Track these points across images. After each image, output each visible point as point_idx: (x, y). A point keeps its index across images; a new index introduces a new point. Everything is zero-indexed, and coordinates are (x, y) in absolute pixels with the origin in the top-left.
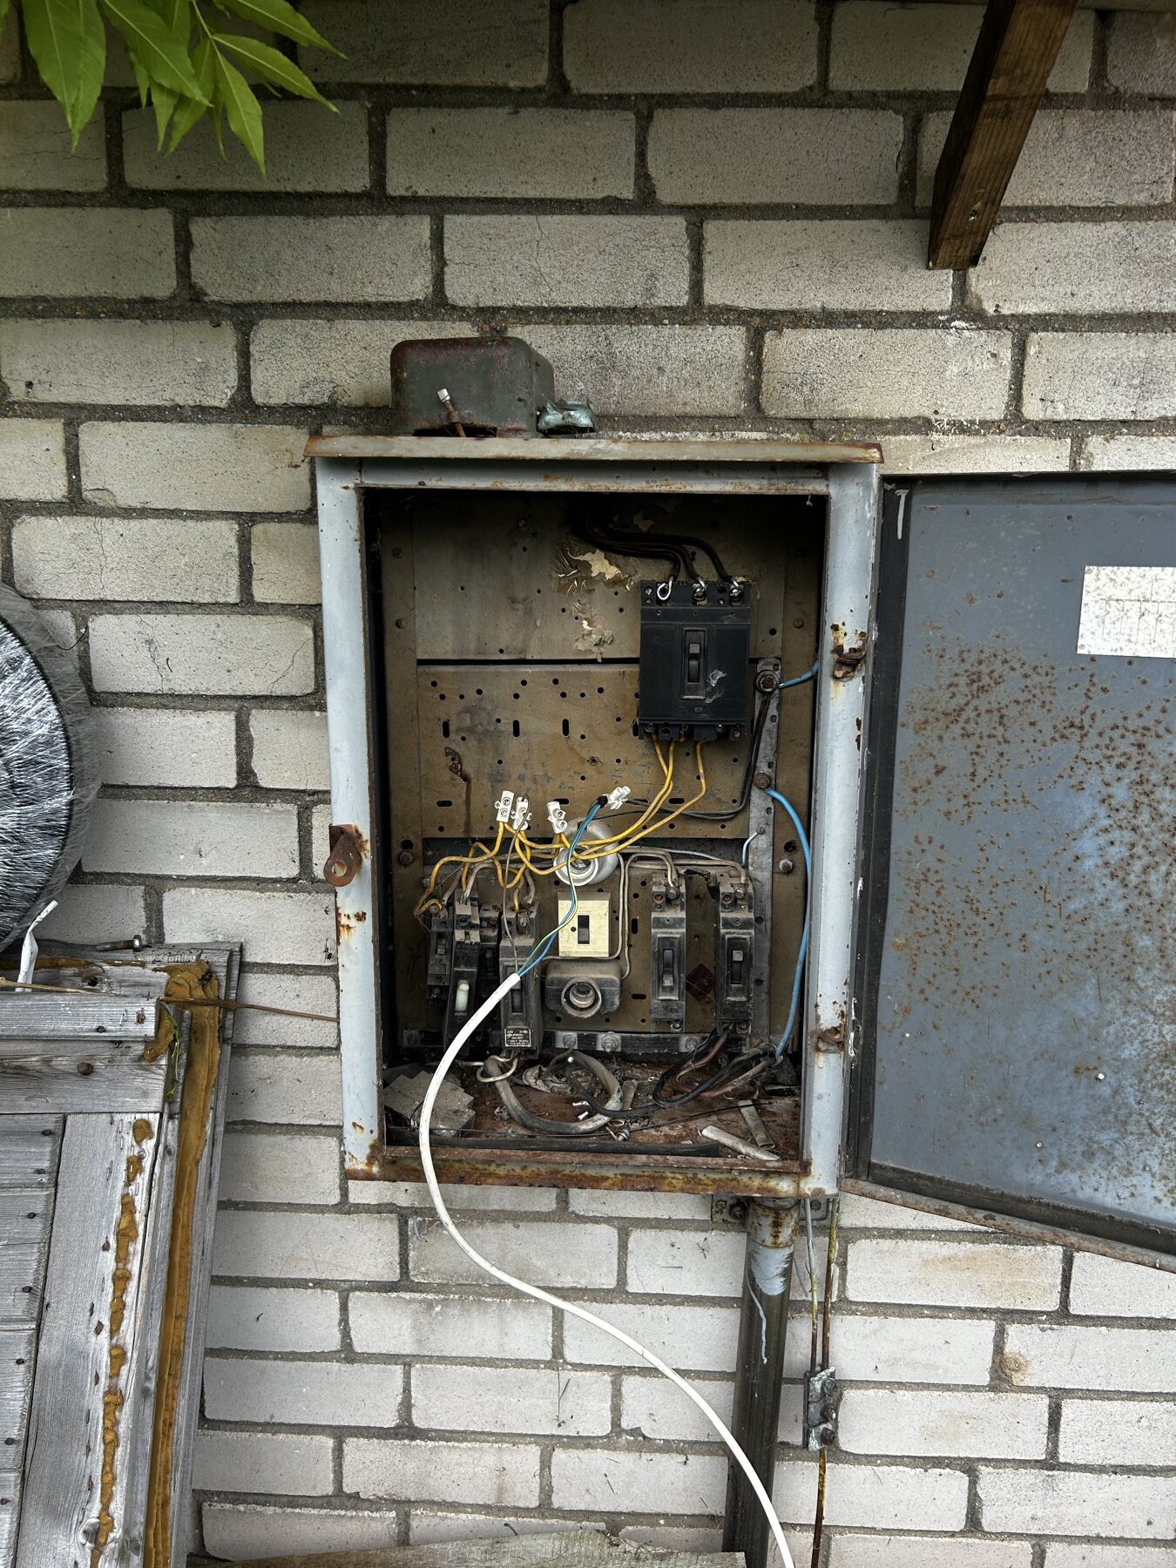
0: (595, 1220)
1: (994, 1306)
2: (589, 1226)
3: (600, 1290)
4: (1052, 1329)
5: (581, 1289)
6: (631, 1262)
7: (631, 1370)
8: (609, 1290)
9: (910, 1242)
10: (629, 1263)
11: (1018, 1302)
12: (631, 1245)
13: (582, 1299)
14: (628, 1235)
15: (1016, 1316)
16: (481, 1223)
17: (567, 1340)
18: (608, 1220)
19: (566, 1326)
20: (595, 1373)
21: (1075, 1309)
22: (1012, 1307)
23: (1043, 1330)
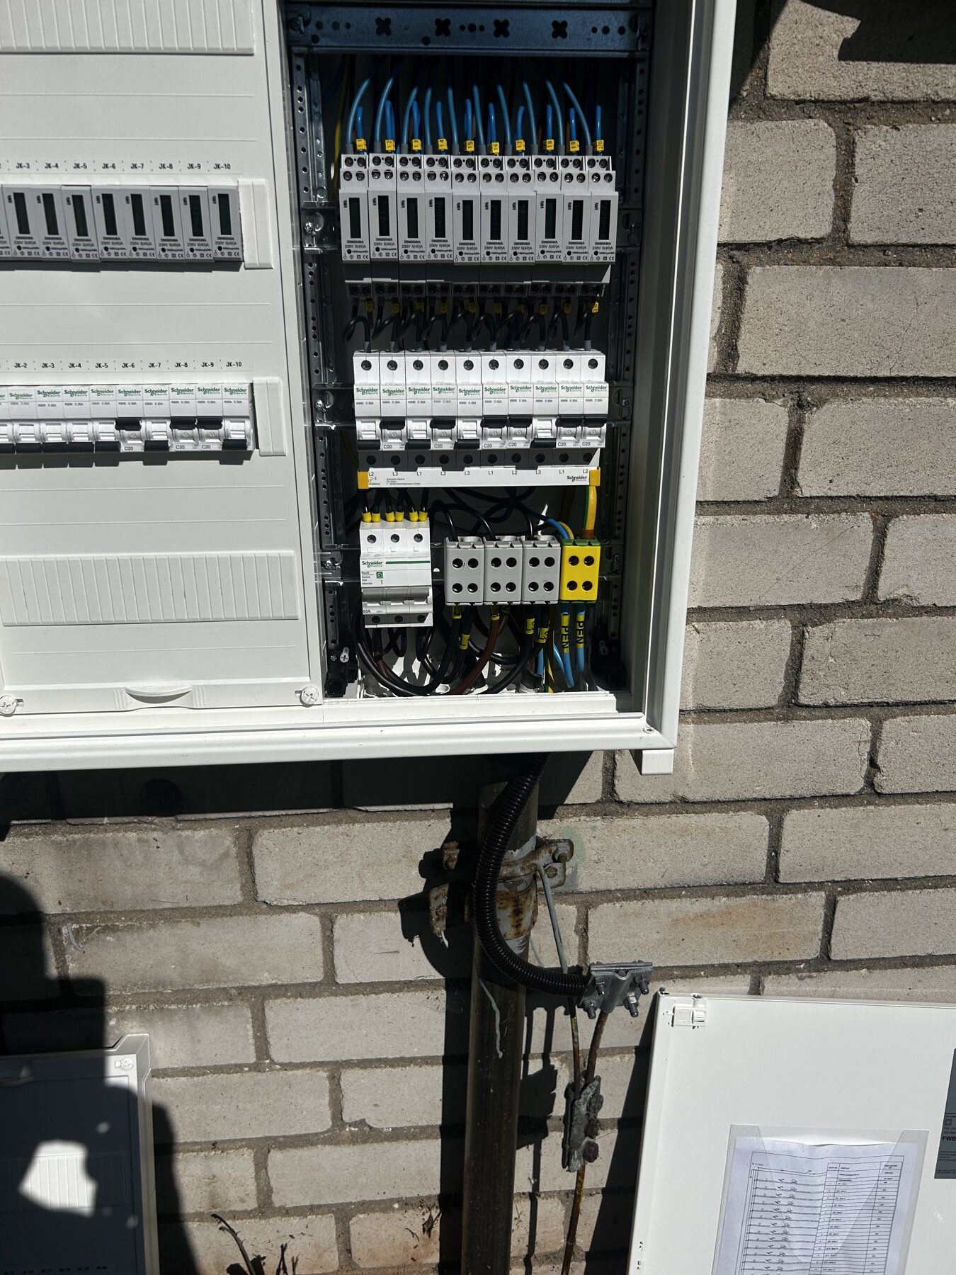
0: (291, 909)
1: (749, 960)
2: (285, 917)
3: (304, 984)
4: (811, 977)
5: (282, 986)
6: (338, 951)
7: (349, 1064)
8: (315, 984)
9: (657, 902)
10: (336, 952)
11: (776, 953)
12: (337, 933)
13: (284, 996)
14: (332, 922)
15: (774, 967)
16: (153, 926)
17: (271, 1041)
18: (307, 908)
19: (269, 1026)
20: (308, 1071)
21: (836, 954)
22: (769, 959)
23: (801, 979)
